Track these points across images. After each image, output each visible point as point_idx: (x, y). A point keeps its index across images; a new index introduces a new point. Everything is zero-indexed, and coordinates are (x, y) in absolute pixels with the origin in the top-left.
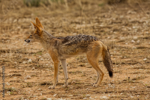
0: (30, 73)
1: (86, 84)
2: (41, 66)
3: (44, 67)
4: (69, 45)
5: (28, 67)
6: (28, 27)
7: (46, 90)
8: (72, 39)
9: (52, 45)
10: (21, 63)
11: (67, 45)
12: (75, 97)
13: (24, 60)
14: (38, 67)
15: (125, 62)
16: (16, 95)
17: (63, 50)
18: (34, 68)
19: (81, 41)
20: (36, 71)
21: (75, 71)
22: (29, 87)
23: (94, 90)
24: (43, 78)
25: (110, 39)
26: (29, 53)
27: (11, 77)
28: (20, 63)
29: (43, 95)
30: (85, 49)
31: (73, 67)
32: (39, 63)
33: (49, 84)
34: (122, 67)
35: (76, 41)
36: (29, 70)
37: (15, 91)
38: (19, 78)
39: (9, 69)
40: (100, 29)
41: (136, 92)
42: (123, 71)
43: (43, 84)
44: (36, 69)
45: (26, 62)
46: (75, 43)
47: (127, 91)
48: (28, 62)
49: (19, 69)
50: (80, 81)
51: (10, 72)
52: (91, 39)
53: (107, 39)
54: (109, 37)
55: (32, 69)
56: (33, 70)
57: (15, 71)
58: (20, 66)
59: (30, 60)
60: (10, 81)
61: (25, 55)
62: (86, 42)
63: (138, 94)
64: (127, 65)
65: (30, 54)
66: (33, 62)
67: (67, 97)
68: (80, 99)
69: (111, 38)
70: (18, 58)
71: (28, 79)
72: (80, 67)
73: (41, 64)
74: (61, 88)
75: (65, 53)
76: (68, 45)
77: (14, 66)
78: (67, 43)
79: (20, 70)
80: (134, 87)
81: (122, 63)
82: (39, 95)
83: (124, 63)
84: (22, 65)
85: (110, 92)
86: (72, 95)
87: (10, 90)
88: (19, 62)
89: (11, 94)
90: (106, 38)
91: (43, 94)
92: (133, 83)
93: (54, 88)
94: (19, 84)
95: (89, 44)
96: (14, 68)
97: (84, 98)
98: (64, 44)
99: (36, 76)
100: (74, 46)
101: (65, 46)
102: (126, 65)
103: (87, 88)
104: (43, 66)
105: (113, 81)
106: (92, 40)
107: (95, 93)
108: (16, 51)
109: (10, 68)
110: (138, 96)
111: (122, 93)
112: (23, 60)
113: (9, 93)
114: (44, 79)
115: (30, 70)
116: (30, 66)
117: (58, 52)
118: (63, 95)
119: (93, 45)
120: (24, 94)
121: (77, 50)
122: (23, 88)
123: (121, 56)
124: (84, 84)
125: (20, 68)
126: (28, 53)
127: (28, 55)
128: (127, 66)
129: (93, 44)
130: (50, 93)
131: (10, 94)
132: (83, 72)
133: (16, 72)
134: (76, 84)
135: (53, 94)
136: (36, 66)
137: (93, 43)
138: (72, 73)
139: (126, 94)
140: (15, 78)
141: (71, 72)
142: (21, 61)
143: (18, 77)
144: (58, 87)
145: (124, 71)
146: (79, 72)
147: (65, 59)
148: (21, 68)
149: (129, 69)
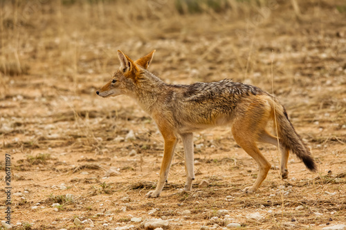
0: (123, 162)
1: (233, 185)
2: (152, 147)
3: (158, 150)
4: (197, 101)
5: (122, 149)
6: (161, 59)
7: (140, 199)
8: (205, 89)
9: (161, 101)
10: (111, 141)
11: (192, 100)
12: (193, 216)
13: (120, 133)
14: (144, 149)
15: (337, 138)
16: (71, 210)
17: (184, 111)
18: (134, 151)
19: (223, 93)
20: (137, 158)
21: (222, 158)
22: (107, 193)
23: (244, 199)
24: (145, 173)
25: (331, 85)
26: (136, 119)
27: (76, 171)
28: (109, 140)
29: (127, 210)
30: (230, 113)
31: (221, 149)
32: (150, 141)
33: (150, 187)
34: (329, 149)
35: (211, 92)
36: (123, 156)
37: (71, 203)
38: (93, 173)
39: (81, 154)
40: (317, 63)
41: (333, 205)
42: (326, 157)
43: (137, 188)
44: (139, 152)
45: (122, 138)
46: (211, 96)
47: (312, 201)
48: (127, 138)
49: (100, 154)
50: (221, 180)
51: (79, 161)
52: (244, 91)
53: (324, 85)
54: (329, 82)
55: (131, 153)
56: (133, 155)
57: (89, 158)
58: (106, 148)
59: (131, 135)
60: (72, 181)
61: (128, 122)
62: (234, 97)
63: (334, 209)
64: (342, 144)
65: (137, 121)
66: (138, 138)
67: (177, 214)
68: (205, 219)
69: (334, 84)
70: (107, 129)
71: (112, 175)
72: (237, 148)
73: (155, 143)
74: (171, 196)
75: (188, 119)
76: (195, 100)
77: (91, 148)
78: (193, 97)
79: (101, 157)
80: (333, 194)
81: (332, 140)
82: (118, 212)
83: (336, 140)
84: (111, 144)
85: (276, 205)
86: (188, 211)
87: (60, 201)
88: (107, 138)
89: (59, 209)
90: (323, 82)
91: (129, 209)
92: (336, 183)
93: (158, 196)
94: (87, 186)
95: (240, 101)
96: (91, 151)
97: (212, 216)
98: (188, 99)
99: (133, 170)
100: (208, 104)
101: (188, 104)
102: (339, 145)
103: (228, 197)
104: (157, 148)
105: (292, 181)
106: (247, 94)
107: (242, 206)
108: (110, 114)
109: (82, 152)
110: (332, 213)
111: (299, 207)
112: (117, 133)
113: (55, 206)
114: (146, 177)
115: (126, 155)
116: (127, 148)
117: (175, 117)
118: (171, 210)
119: (249, 104)
120: (87, 209)
121: (213, 112)
122: (93, 195)
123: (337, 125)
124: (227, 186)
125: (104, 150)
126: (136, 117)
127: (133, 122)
128: (341, 146)
129: (249, 101)
130: (143, 206)
131: (56, 210)
132: (236, 161)
133: (92, 160)
134: (210, 186)
135: (150, 208)
136: (141, 146)
137: (247, 99)
138: (212, 163)
139: (307, 208)
140: (84, 174)
141: (212, 160)
142: (111, 137)
143: (91, 171)
144: (168, 193)
145: (331, 157)
146: (228, 160)
147: (191, 134)
148: (106, 152)
149: (341, 153)
